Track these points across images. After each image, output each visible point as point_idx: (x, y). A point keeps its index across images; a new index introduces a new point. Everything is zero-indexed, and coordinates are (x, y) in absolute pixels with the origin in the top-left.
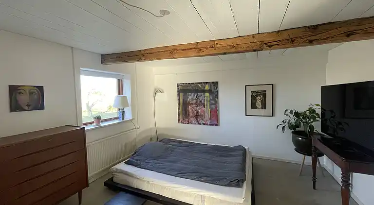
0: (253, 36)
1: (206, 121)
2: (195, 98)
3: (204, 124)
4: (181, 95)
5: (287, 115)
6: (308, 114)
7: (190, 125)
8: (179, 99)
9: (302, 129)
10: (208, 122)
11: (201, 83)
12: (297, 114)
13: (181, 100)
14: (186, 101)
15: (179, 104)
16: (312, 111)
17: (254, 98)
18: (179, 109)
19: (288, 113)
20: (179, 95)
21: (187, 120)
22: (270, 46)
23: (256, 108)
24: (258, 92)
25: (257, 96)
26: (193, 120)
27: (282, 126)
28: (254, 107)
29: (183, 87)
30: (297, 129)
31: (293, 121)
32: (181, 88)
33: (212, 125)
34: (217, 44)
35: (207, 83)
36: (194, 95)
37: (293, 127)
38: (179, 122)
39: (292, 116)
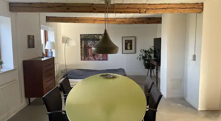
0: (130, 18)
1: (100, 58)
2: (92, 44)
3: (99, 60)
4: (83, 42)
5: (141, 52)
6: (150, 51)
7: (90, 61)
8: (81, 45)
9: (147, 58)
10: (101, 59)
11: (97, 34)
12: (146, 51)
13: (83, 45)
14: (87, 46)
15: (81, 48)
16: (151, 50)
17: (126, 44)
18: (81, 51)
19: (142, 51)
20: (81, 42)
21: (87, 58)
22: (136, 23)
23: (127, 49)
24: (128, 40)
25: (128, 43)
26: (92, 58)
27: (139, 58)
28: (126, 49)
29: (84, 37)
30: (146, 59)
31: (144, 55)
32: (83, 37)
33: (104, 60)
34: (116, 20)
35: (100, 35)
36: (92, 42)
37: (144, 58)
38: (81, 60)
39: (143, 52)
